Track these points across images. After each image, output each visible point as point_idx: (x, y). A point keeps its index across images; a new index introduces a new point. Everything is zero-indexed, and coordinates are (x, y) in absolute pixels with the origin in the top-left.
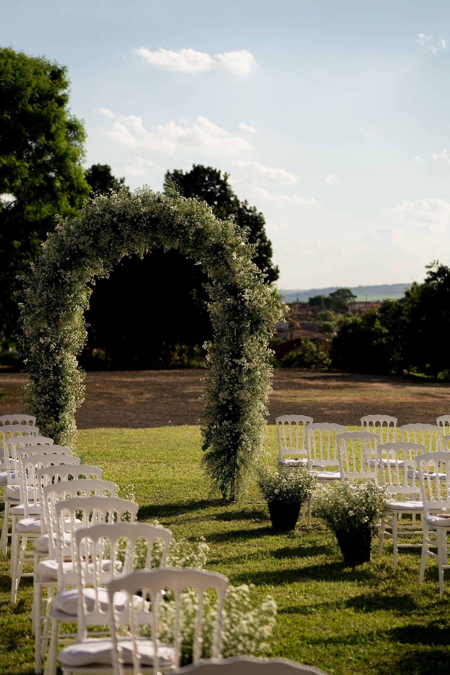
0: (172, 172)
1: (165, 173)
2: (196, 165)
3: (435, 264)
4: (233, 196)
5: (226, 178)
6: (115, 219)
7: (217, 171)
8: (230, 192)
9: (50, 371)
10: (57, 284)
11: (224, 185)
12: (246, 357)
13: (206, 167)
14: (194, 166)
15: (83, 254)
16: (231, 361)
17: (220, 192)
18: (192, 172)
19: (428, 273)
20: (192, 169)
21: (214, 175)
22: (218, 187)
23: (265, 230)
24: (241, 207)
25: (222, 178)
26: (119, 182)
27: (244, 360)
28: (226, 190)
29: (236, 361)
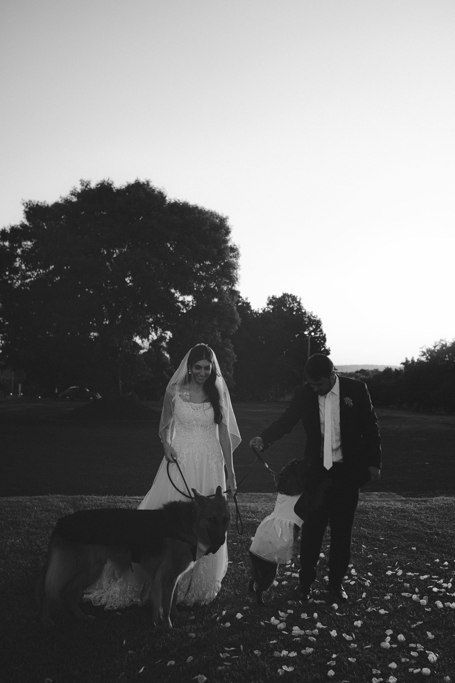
0: (271, 296)
1: (268, 297)
2: (284, 293)
3: (425, 347)
4: (304, 309)
5: (300, 299)
7: (296, 296)
8: (302, 307)
11: (299, 303)
13: (289, 294)
14: (283, 293)
17: (297, 307)
18: (282, 296)
19: (420, 352)
20: (282, 295)
21: (294, 298)
22: (296, 304)
23: (322, 327)
24: (309, 315)
25: (298, 300)
26: (244, 299)
28: (301, 306)
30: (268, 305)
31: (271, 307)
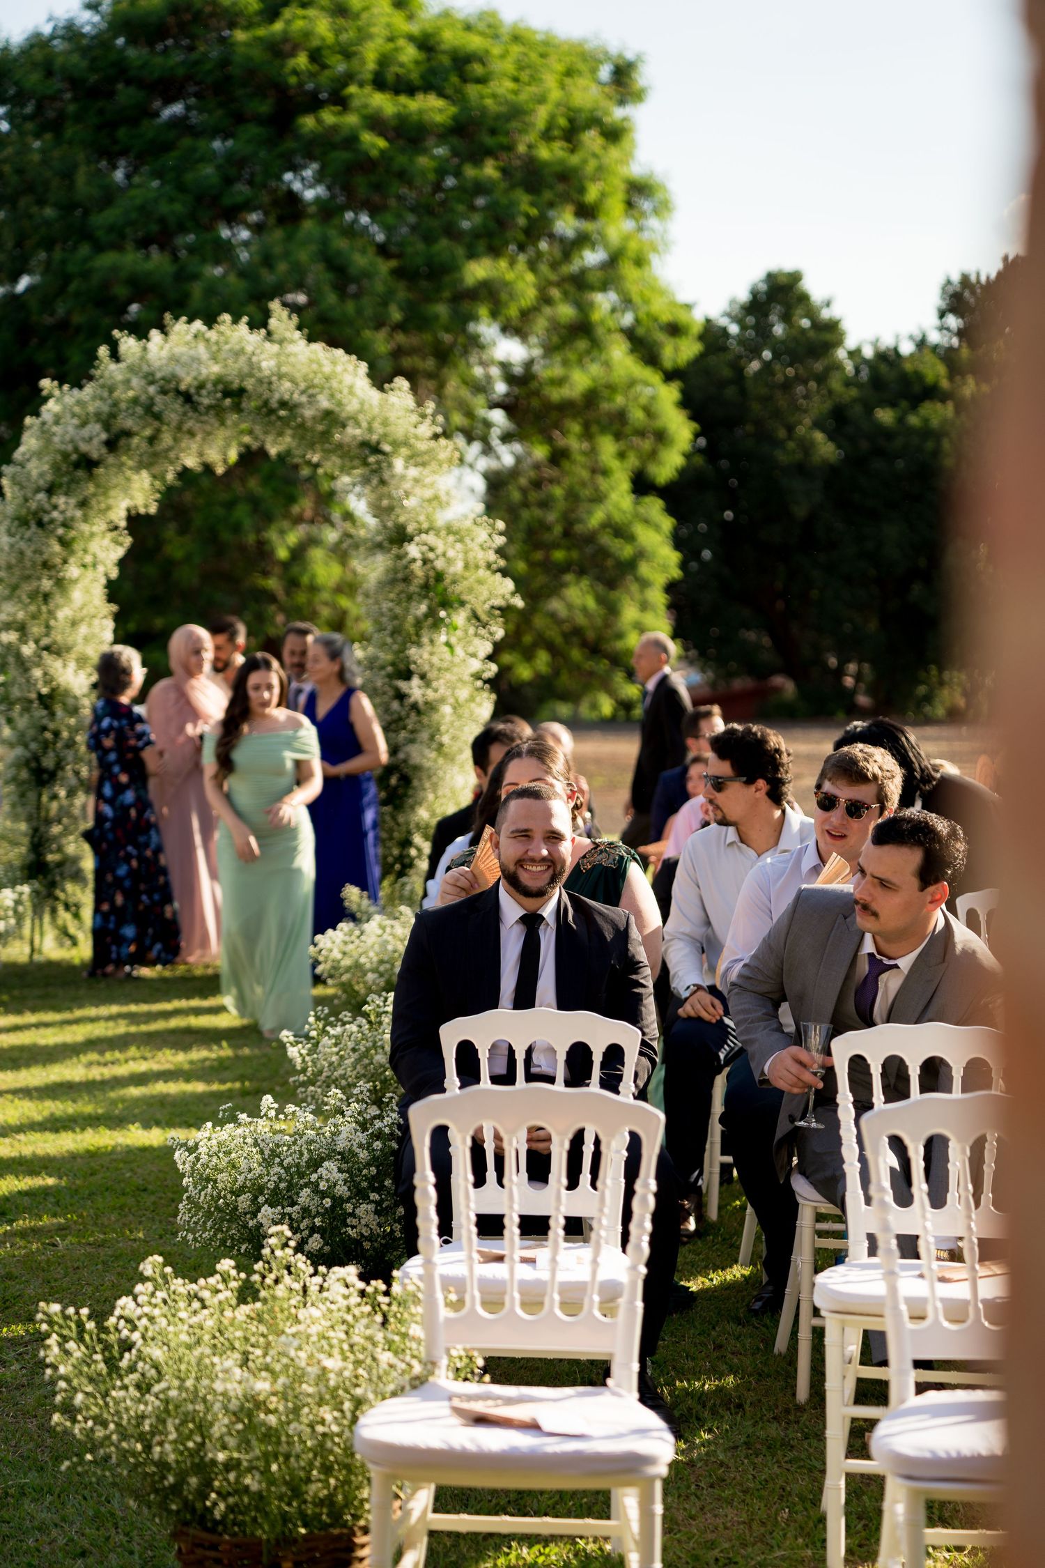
6: (152, 390)
9: (31, 702)
10: (40, 524)
12: (423, 677)
15: (87, 464)
16: (390, 686)
27: (416, 681)
29: (402, 685)
30: (942, 315)
31: (953, 321)
